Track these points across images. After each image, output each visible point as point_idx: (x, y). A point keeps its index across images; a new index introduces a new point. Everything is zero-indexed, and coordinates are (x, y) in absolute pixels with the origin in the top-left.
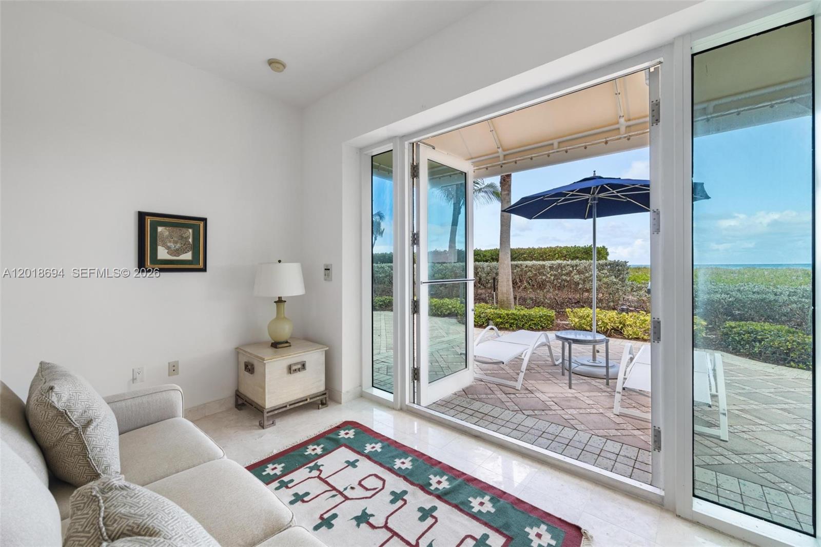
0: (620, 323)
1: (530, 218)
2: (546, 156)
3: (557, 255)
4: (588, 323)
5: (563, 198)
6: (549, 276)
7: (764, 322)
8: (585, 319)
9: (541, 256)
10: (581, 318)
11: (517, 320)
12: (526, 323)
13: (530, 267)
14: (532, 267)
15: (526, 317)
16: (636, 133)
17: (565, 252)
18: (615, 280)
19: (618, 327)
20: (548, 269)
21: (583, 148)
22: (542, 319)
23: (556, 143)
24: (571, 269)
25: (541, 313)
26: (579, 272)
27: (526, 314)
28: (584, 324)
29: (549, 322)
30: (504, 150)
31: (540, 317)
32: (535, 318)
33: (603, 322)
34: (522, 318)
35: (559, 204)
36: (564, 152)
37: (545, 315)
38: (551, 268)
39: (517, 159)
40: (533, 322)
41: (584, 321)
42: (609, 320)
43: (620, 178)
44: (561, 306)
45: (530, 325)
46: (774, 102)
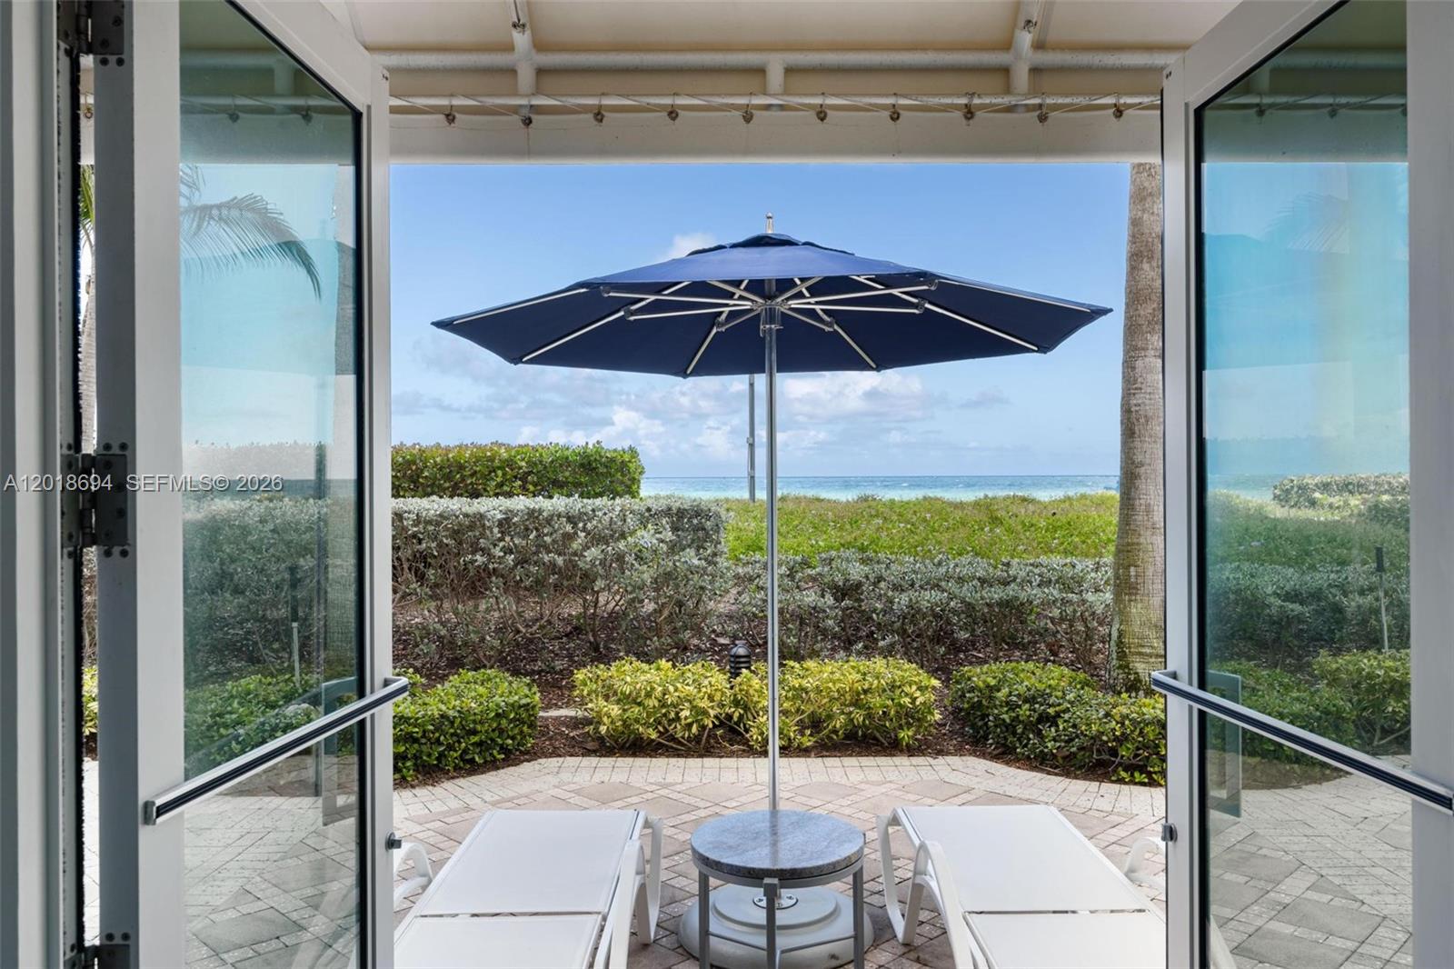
0: (736, 703)
1: (516, 360)
2: (738, 114)
3: (500, 473)
4: (648, 717)
5: (652, 298)
6: (497, 552)
7: (1026, 662)
8: (639, 704)
9: (448, 477)
10: (627, 700)
11: (416, 740)
12: (450, 747)
13: (429, 522)
14: (438, 524)
15: (452, 723)
16: (1068, 100)
17: (523, 464)
18: (696, 562)
19: (729, 717)
20: (496, 530)
21: (886, 114)
22: (504, 722)
23: (776, 66)
24: (569, 528)
25: (497, 699)
26: (597, 539)
27: (451, 713)
28: (637, 721)
29: (525, 728)
30: (539, 46)
31: (498, 715)
32: (481, 723)
33: (693, 708)
34: (437, 729)
35: (632, 318)
36: (812, 115)
37: (512, 705)
38: (505, 524)
39: (607, 101)
40: (475, 739)
41: (636, 709)
42: (711, 698)
43: (853, 254)
44: (528, 651)
45: (465, 751)
46: (1343, 100)
